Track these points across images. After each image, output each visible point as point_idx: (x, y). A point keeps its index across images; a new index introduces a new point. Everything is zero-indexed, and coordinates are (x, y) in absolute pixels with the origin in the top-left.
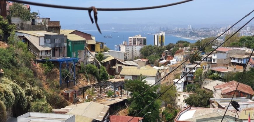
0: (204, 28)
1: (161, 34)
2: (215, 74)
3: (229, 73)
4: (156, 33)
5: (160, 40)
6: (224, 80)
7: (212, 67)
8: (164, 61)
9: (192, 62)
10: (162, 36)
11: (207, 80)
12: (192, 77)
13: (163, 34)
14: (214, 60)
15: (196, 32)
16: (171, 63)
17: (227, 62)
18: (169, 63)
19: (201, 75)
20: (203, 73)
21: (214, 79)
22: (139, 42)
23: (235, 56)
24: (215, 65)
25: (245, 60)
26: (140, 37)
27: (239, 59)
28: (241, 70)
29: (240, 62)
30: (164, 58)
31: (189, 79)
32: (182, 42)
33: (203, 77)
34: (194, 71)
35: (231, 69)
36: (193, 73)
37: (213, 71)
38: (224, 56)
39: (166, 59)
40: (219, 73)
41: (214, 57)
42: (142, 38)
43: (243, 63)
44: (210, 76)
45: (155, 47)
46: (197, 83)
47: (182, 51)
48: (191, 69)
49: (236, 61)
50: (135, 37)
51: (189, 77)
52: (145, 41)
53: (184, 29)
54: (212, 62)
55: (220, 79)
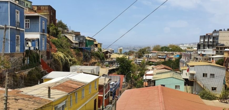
0: (139, 47)
1: (121, 48)
2: (151, 63)
3: (158, 62)
4: (118, 48)
5: (120, 51)
7: (149, 59)
9: (139, 58)
10: (121, 49)
11: (147, 66)
14: (150, 56)
15: (136, 48)
17: (156, 57)
19: (144, 63)
20: (145, 63)
21: (151, 65)
23: (160, 54)
24: (150, 58)
25: (165, 56)
27: (162, 56)
28: (163, 60)
29: (162, 57)
31: (138, 65)
32: (132, 51)
33: (145, 64)
34: (141, 61)
35: (158, 60)
36: (140, 62)
37: (150, 62)
38: (155, 55)
40: (153, 62)
41: (150, 55)
42: (112, 49)
43: (164, 57)
44: (148, 64)
46: (142, 67)
47: (132, 54)
48: (139, 60)
52: (113, 51)
54: (149, 57)
55: (153, 65)
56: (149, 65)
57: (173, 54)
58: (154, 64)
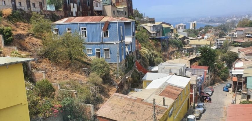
0: (218, 18)
1: (194, 22)
2: (236, 43)
3: (246, 42)
4: (190, 21)
6: (241, 46)
7: (234, 39)
8: (200, 37)
9: (220, 37)
11: (231, 47)
12: (221, 46)
14: (235, 35)
15: (213, 20)
16: (205, 38)
17: (243, 36)
18: (203, 38)
19: (227, 44)
20: (228, 43)
21: (236, 46)
22: (182, 28)
23: (249, 32)
24: (236, 38)
26: (182, 24)
30: (200, 35)
31: (219, 47)
32: (208, 26)
33: (228, 45)
34: (223, 42)
35: (246, 40)
36: (222, 43)
37: (235, 42)
39: (201, 36)
40: (239, 42)
41: (235, 33)
42: (183, 25)
45: (192, 30)
46: (224, 49)
47: (210, 31)
48: (221, 41)
49: (250, 35)
50: (179, 25)
51: (219, 45)
52: (185, 27)
53: (206, 19)
54: (234, 36)
55: (239, 46)
56: (233, 46)
58: (240, 44)
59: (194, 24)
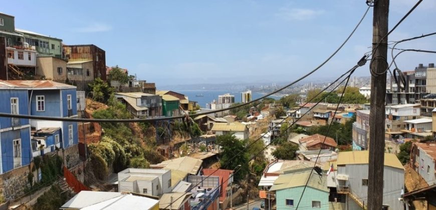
1: (248, 92)
2: (300, 128)
3: (313, 126)
4: (243, 91)
5: (247, 97)
6: (308, 133)
7: (296, 121)
8: (252, 117)
9: (278, 117)
11: (292, 134)
12: (278, 132)
13: (250, 92)
14: (299, 115)
16: (258, 118)
17: (310, 116)
18: (256, 118)
19: (287, 128)
21: (299, 132)
22: (228, 100)
23: (317, 111)
24: (299, 119)
25: (327, 115)
26: (228, 95)
27: (321, 114)
28: (323, 123)
29: (322, 117)
30: (251, 114)
31: (276, 133)
32: (268, 99)
33: (288, 130)
34: (280, 125)
35: (314, 123)
36: (279, 128)
37: (298, 126)
39: (253, 115)
40: (303, 127)
41: (298, 112)
42: (231, 96)
43: (325, 117)
44: (295, 130)
45: (243, 104)
46: (283, 137)
47: (268, 107)
48: (277, 124)
49: (319, 116)
50: (224, 96)
51: (276, 131)
52: (233, 99)
53: (269, 87)
54: (297, 117)
55: (303, 132)
56: (296, 132)
57: (342, 109)
58: (305, 130)
59: (248, 94)
